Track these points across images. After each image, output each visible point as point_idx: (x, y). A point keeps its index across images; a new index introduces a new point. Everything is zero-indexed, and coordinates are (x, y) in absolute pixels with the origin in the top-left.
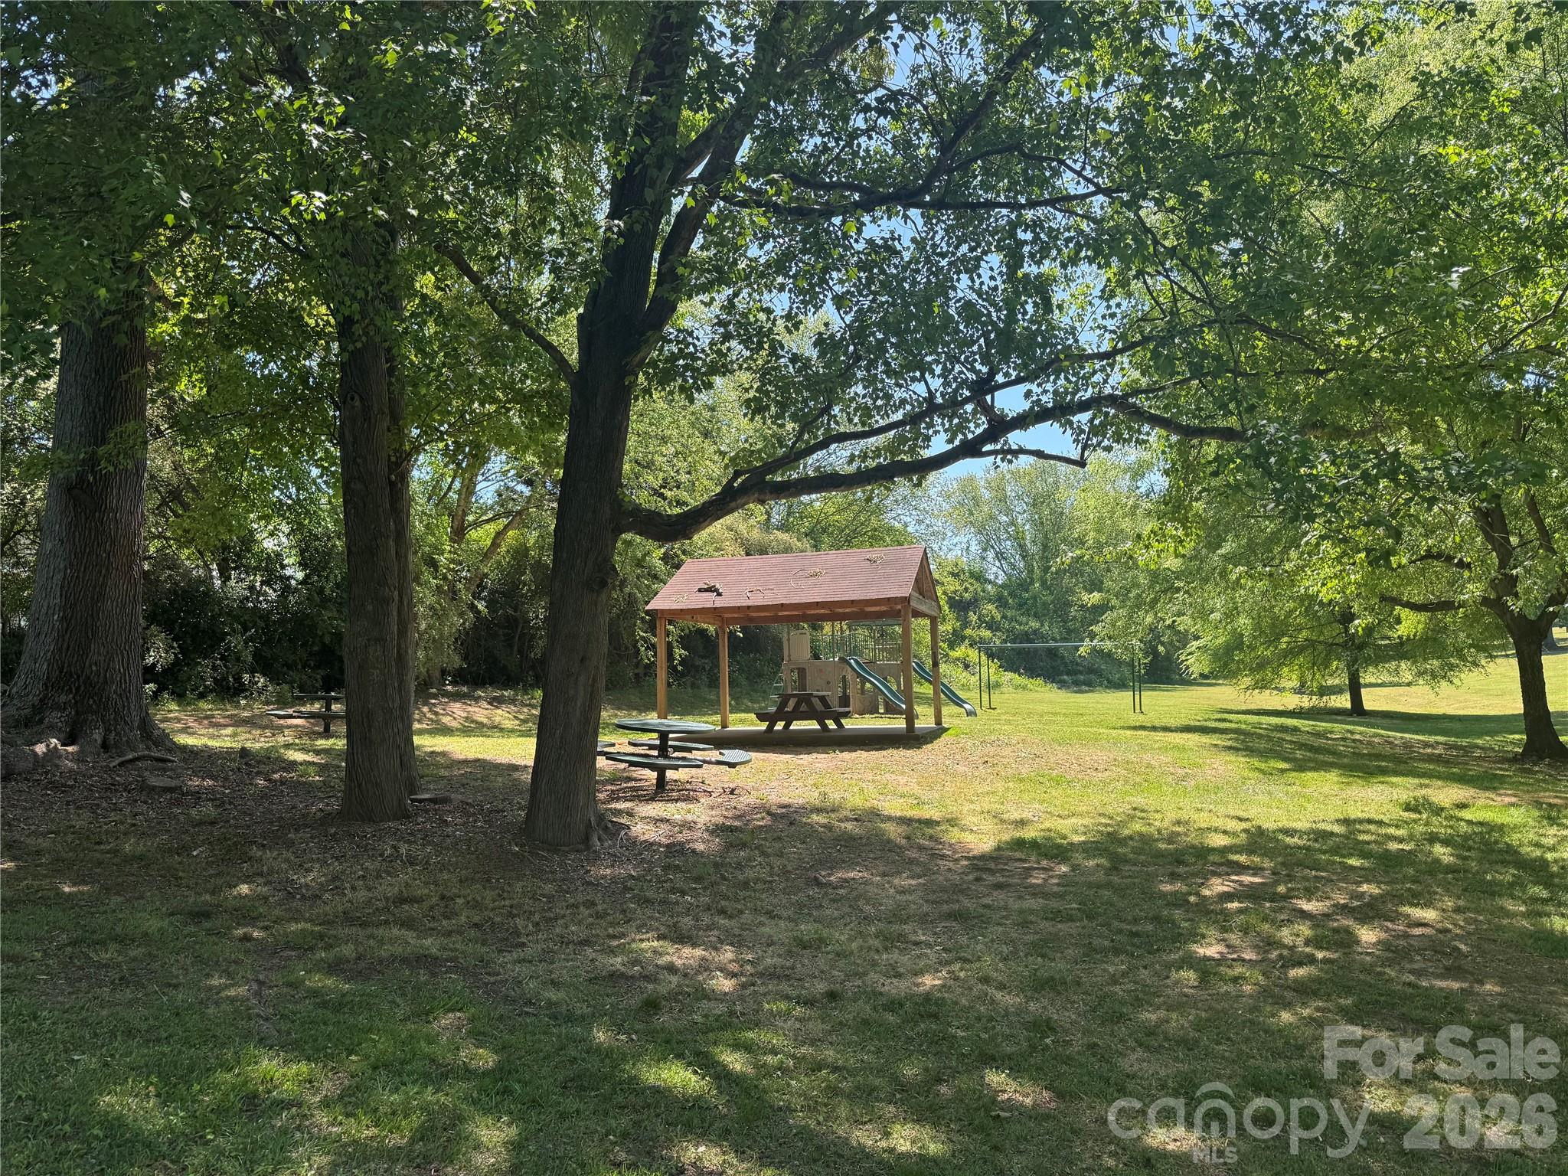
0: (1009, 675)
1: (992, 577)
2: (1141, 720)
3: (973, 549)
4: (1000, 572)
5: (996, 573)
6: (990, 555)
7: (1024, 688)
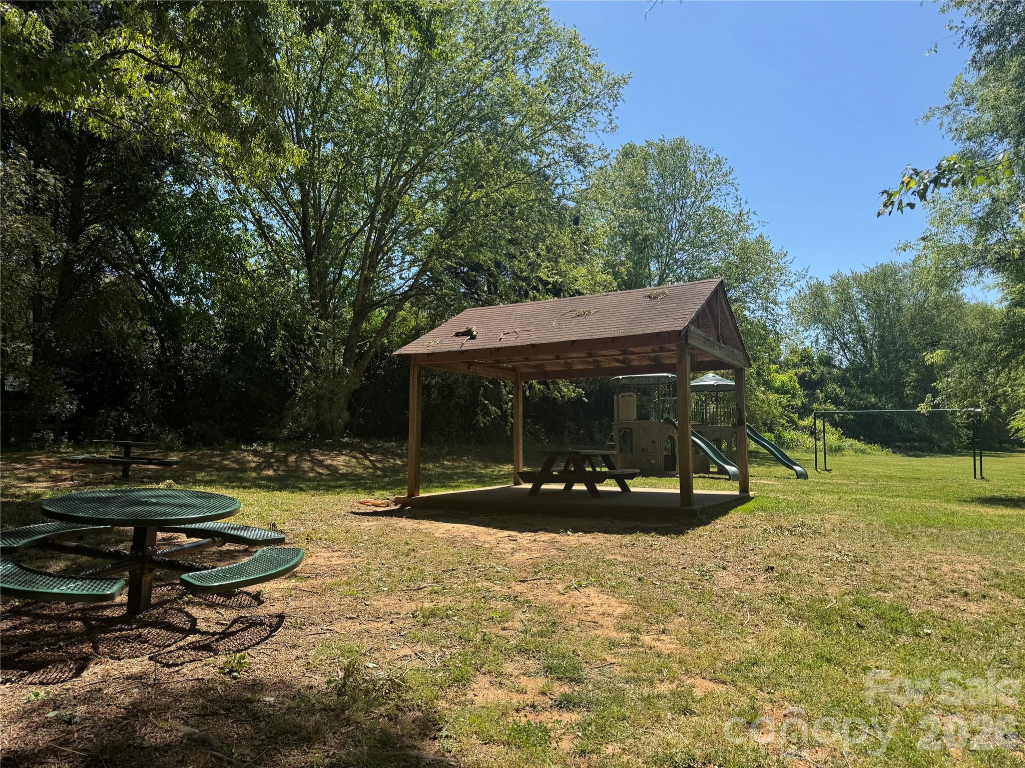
0: (850, 441)
1: (837, 363)
3: (821, 341)
4: (844, 359)
5: (841, 360)
6: (836, 346)
7: (863, 452)
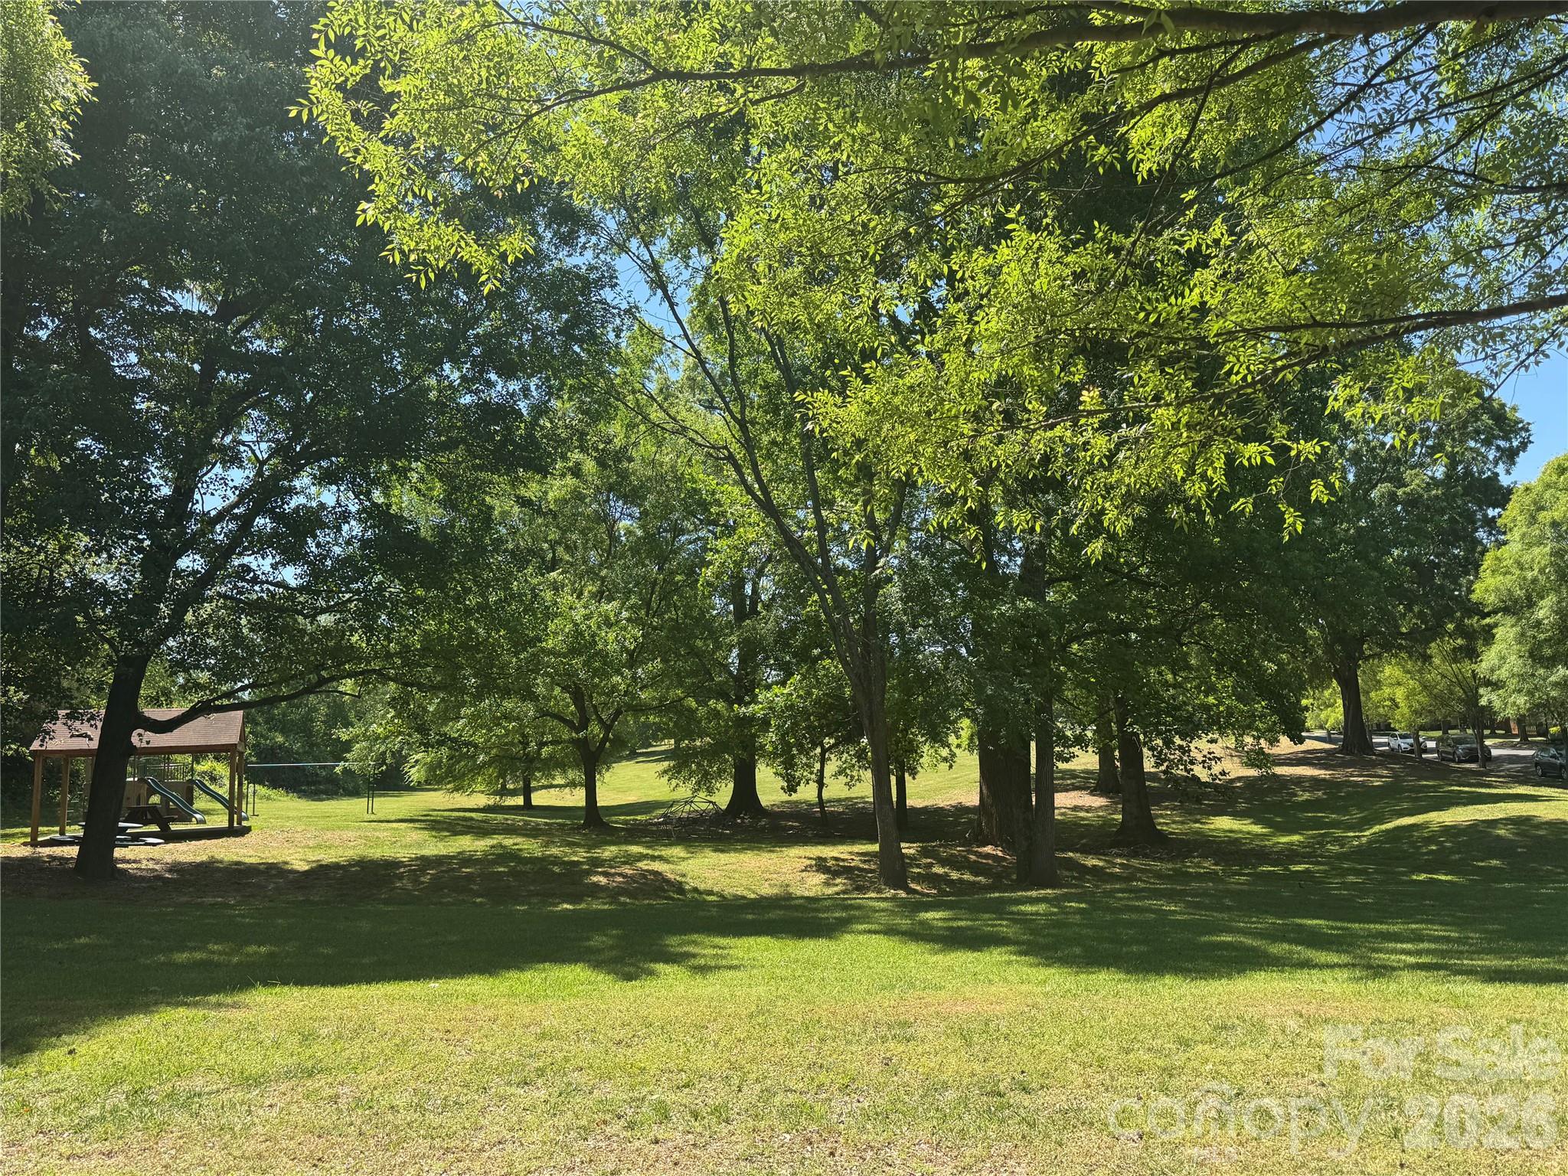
2: (373, 817)
